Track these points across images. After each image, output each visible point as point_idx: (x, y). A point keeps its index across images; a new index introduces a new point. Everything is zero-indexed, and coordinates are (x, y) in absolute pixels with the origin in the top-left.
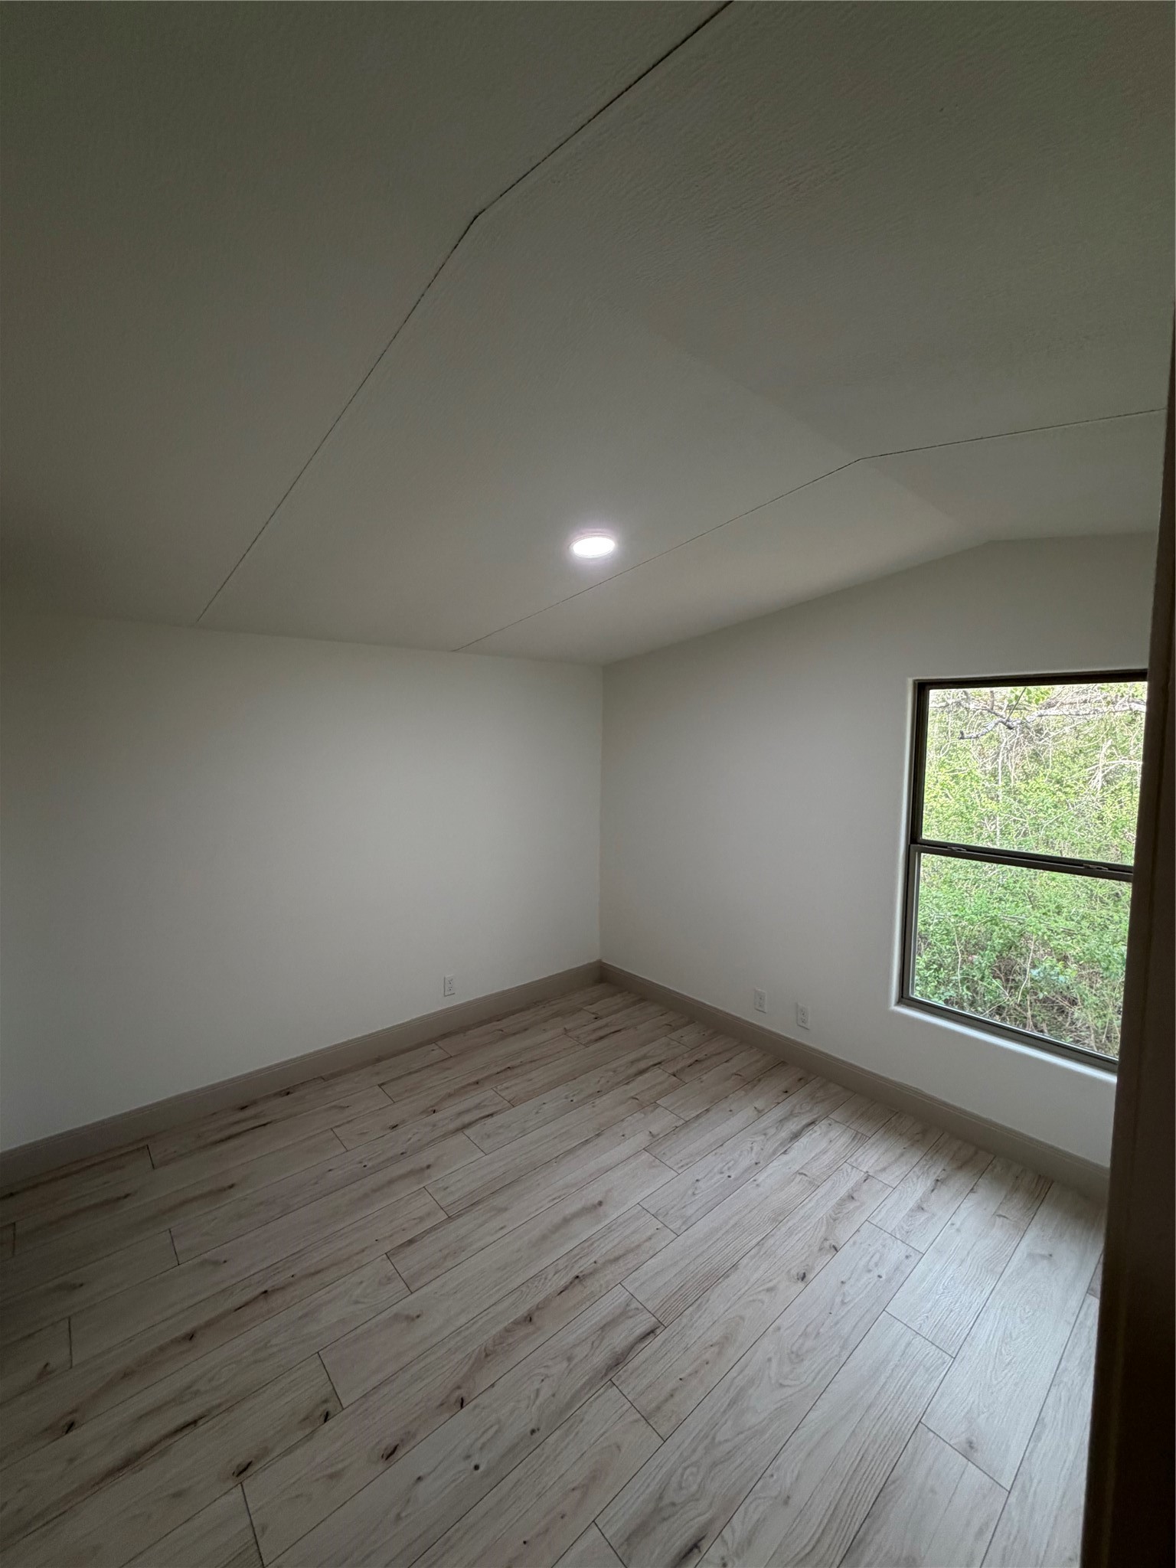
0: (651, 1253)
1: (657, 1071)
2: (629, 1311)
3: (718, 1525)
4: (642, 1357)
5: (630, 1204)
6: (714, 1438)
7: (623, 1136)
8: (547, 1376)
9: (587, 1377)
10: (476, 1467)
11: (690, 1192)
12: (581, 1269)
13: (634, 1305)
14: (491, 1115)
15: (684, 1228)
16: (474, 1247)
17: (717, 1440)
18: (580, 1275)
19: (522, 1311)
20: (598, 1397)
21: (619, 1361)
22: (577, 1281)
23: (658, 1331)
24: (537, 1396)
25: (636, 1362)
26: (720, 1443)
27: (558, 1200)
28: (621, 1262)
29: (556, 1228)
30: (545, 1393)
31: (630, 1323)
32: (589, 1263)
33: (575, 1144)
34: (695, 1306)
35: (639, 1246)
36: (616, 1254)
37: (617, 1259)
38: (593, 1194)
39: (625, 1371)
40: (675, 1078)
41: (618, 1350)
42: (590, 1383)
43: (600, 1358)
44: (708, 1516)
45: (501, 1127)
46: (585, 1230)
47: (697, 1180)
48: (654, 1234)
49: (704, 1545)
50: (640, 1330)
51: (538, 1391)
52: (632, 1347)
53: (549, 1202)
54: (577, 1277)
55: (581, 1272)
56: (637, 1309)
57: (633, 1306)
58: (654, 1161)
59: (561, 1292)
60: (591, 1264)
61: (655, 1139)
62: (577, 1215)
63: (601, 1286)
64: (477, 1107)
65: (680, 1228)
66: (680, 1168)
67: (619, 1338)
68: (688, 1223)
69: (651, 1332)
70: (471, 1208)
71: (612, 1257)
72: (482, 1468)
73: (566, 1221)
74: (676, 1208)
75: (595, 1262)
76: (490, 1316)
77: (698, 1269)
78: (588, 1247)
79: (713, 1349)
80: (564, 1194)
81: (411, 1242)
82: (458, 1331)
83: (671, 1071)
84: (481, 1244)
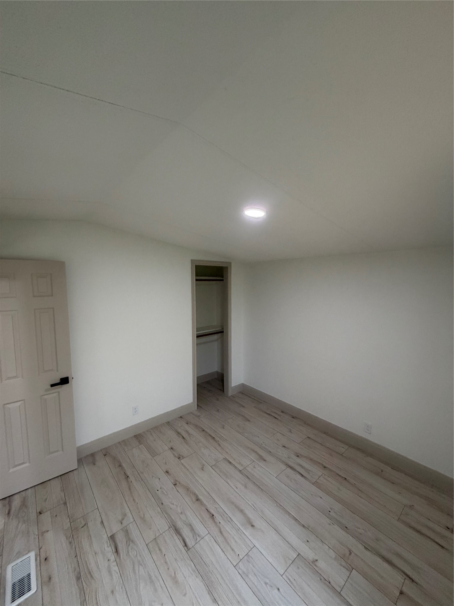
0: (224, 550)
1: (400, 578)
2: (196, 536)
3: (118, 560)
4: (177, 541)
5: (254, 542)
6: (141, 565)
7: (308, 541)
8: (177, 506)
9: (174, 519)
10: (158, 490)
11: (268, 581)
12: (217, 517)
13: (199, 539)
14: (302, 476)
15: (240, 571)
16: (229, 480)
17: (140, 566)
18: (214, 517)
19: (201, 497)
20: (167, 523)
21: (177, 531)
22: (211, 515)
23: (186, 548)
24: (171, 504)
25: (176, 537)
26: (139, 568)
27: (253, 507)
28: (219, 534)
29: (237, 507)
30: (172, 506)
31: (191, 535)
32: (219, 520)
33: (292, 514)
34: (195, 569)
35: (228, 544)
36: (224, 533)
37: (221, 532)
38: (259, 523)
39: (173, 532)
40: (398, 594)
41: (181, 531)
42: (172, 521)
43: (180, 524)
44: (122, 558)
45: (295, 480)
46: (237, 519)
47: (279, 589)
48: (235, 552)
49: (115, 554)
50: (187, 540)
51: (173, 504)
52: (181, 535)
53: (252, 504)
54: (213, 515)
55: (215, 517)
56: (196, 539)
57: (198, 537)
58: (290, 559)
59: (207, 510)
60: (219, 521)
61: (311, 564)
62: (245, 515)
63: (208, 525)
64: (306, 470)
65: (240, 568)
66: (287, 577)
67: (186, 532)
68: (244, 576)
69: (186, 545)
70: (246, 476)
71: (222, 530)
72: (157, 492)
73: (242, 511)
74: (253, 568)
75: (220, 523)
76: (200, 488)
77: (214, 575)
78: (228, 520)
79: (173, 573)
80: (257, 510)
81: (230, 463)
82: (196, 480)
83: (405, 589)
84: (230, 483)
